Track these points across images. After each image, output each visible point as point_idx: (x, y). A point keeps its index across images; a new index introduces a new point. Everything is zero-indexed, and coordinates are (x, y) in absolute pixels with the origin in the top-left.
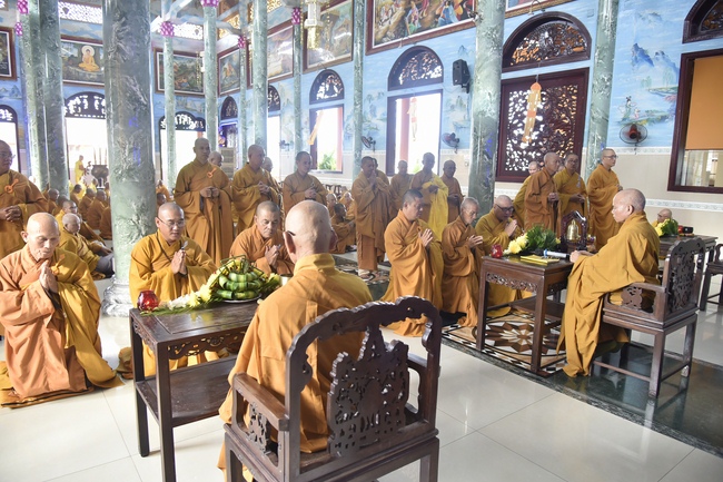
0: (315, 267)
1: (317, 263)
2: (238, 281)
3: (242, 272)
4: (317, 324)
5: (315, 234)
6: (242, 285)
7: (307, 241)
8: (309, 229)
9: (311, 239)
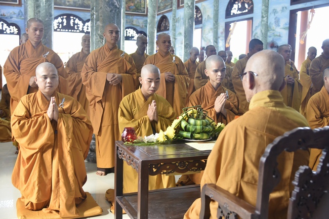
0: (268, 100)
1: (270, 96)
2: (195, 125)
4: (286, 138)
5: (275, 77)
6: (199, 127)
7: (267, 81)
8: (271, 72)
9: (270, 80)
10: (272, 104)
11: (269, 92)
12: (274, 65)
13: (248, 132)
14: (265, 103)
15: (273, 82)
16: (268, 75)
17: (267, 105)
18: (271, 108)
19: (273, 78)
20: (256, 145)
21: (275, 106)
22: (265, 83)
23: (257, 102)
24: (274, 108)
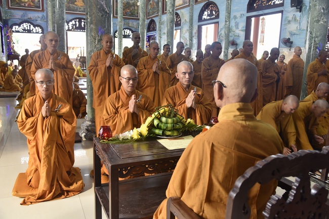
0: (238, 113)
1: (239, 110)
3: (169, 116)
5: (244, 91)
7: (236, 95)
8: (240, 86)
9: (239, 94)
10: (241, 117)
11: (239, 105)
12: (244, 78)
13: (215, 149)
14: (235, 116)
15: (242, 96)
16: (237, 88)
17: (236, 118)
18: (240, 122)
19: (242, 92)
20: (224, 163)
21: (245, 120)
22: (234, 96)
23: (226, 114)
24: (244, 122)
